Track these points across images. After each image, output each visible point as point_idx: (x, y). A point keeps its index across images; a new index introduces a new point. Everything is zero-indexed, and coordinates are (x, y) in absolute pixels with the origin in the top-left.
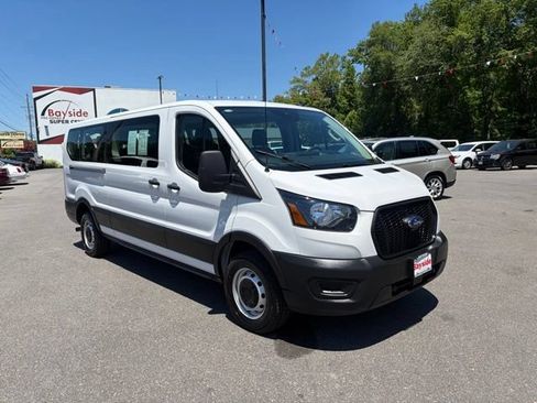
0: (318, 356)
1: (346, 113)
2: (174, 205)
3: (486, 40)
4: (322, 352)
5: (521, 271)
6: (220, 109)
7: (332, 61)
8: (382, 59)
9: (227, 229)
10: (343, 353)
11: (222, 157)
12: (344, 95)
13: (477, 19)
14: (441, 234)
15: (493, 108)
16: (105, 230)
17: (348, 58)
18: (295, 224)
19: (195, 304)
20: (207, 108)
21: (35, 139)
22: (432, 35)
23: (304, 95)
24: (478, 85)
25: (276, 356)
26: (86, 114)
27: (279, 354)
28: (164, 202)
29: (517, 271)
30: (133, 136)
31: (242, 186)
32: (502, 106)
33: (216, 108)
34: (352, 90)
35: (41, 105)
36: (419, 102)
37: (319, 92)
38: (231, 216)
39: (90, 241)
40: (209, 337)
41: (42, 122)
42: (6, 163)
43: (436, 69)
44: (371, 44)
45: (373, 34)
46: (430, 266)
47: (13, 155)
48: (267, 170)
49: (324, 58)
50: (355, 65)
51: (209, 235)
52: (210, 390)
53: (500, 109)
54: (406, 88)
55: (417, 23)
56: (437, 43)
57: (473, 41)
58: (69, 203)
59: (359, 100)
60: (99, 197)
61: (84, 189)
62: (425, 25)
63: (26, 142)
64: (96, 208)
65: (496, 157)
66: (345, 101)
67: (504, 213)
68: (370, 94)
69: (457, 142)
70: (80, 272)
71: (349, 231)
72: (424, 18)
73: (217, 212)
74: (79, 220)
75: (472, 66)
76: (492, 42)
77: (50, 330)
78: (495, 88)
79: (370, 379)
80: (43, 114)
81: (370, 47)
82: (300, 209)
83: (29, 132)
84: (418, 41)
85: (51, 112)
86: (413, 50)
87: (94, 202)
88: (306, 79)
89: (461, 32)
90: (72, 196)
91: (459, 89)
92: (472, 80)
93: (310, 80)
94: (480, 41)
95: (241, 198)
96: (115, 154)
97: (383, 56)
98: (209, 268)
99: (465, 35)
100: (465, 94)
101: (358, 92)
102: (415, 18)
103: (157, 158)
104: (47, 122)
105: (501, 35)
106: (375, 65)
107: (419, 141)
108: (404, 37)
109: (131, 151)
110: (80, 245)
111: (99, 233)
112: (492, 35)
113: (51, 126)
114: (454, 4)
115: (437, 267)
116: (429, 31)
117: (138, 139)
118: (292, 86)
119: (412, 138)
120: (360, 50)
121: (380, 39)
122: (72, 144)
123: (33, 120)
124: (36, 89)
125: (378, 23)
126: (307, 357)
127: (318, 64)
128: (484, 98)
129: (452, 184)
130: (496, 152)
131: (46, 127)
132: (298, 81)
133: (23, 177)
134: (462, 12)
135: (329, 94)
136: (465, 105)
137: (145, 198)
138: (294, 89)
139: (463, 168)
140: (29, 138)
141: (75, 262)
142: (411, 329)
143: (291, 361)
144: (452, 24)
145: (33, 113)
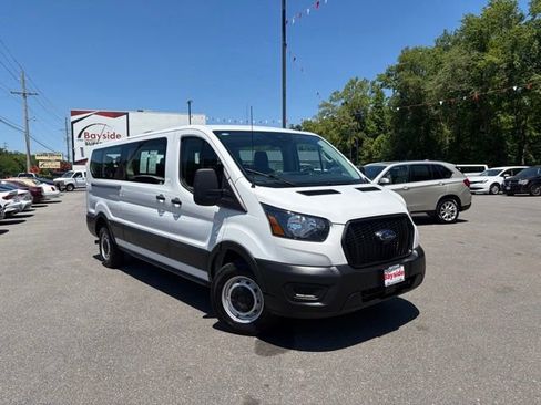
0: (292, 355)
1: (375, 137)
2: (177, 217)
3: (517, 64)
4: (296, 352)
5: (511, 289)
6: (217, 133)
7: (361, 86)
8: (411, 84)
9: (219, 239)
10: (315, 354)
11: (214, 175)
12: (373, 119)
13: (508, 43)
14: (419, 249)
15: (527, 134)
16: (119, 242)
17: (377, 83)
18: (274, 234)
19: (191, 309)
20: (206, 132)
21: (71, 160)
22: (462, 60)
23: (333, 119)
24: (510, 110)
25: (254, 355)
26: (119, 136)
27: (257, 352)
28: (168, 216)
29: (507, 290)
30: (144, 155)
31: (231, 200)
32: (536, 130)
33: (214, 132)
34: (382, 115)
35: (78, 128)
36: (450, 127)
37: (348, 116)
38: (223, 227)
39: (106, 253)
40: (198, 337)
41: (78, 144)
42: (42, 182)
43: (466, 93)
44: (400, 69)
45: (402, 59)
46: (402, 277)
47: (49, 175)
48: (253, 186)
49: (353, 83)
50: (384, 89)
51: (203, 245)
52: (189, 378)
53: (534, 133)
54: (436, 112)
55: (447, 48)
56: (467, 68)
57: (504, 66)
58: (90, 217)
59: (388, 124)
60: (115, 211)
61: (103, 204)
62: (455, 50)
63: (62, 163)
64: (113, 222)
65: (525, 182)
66: (374, 125)
67: (515, 237)
68: (399, 118)
69: (486, 166)
70: (95, 280)
71: (320, 241)
72: (453, 44)
73: (211, 224)
74: (98, 233)
75: (505, 90)
76: (523, 66)
77: (60, 327)
78: (529, 112)
79: (333, 375)
80: (79, 136)
81: (398, 72)
82: (280, 221)
83: (66, 153)
84: (447, 65)
85: (87, 134)
86: (442, 75)
87: (111, 217)
88: (335, 104)
89: (491, 57)
90: (93, 211)
91: (491, 114)
92: (505, 104)
93: (338, 104)
94: (511, 66)
95: (230, 211)
96: (130, 172)
97: (412, 81)
98: (204, 275)
99: (495, 59)
100: (498, 118)
101: (386, 117)
102: (445, 44)
103: (164, 176)
104: (82, 144)
105: (534, 60)
106: (404, 89)
107: (433, 165)
108: (434, 62)
109: (143, 170)
110: (99, 257)
111: (114, 246)
112: (525, 60)
113: (85, 148)
114: (484, 30)
115: (413, 279)
116: (459, 56)
117: (149, 159)
118: (321, 110)
119: (426, 162)
120: (389, 75)
121: (409, 64)
122: (95, 163)
123: (70, 142)
124: (74, 113)
125: (407, 48)
126: (281, 355)
127: (347, 88)
128: (518, 122)
129: (467, 207)
130: (524, 178)
131: (82, 149)
132: (327, 105)
133: (56, 196)
134: (493, 38)
135: (358, 118)
136: (497, 130)
137: (153, 212)
138: (323, 114)
139: (491, 193)
140: (66, 159)
141: (92, 272)
142: (385, 336)
143: (266, 358)
144: (483, 49)
145: (70, 136)
